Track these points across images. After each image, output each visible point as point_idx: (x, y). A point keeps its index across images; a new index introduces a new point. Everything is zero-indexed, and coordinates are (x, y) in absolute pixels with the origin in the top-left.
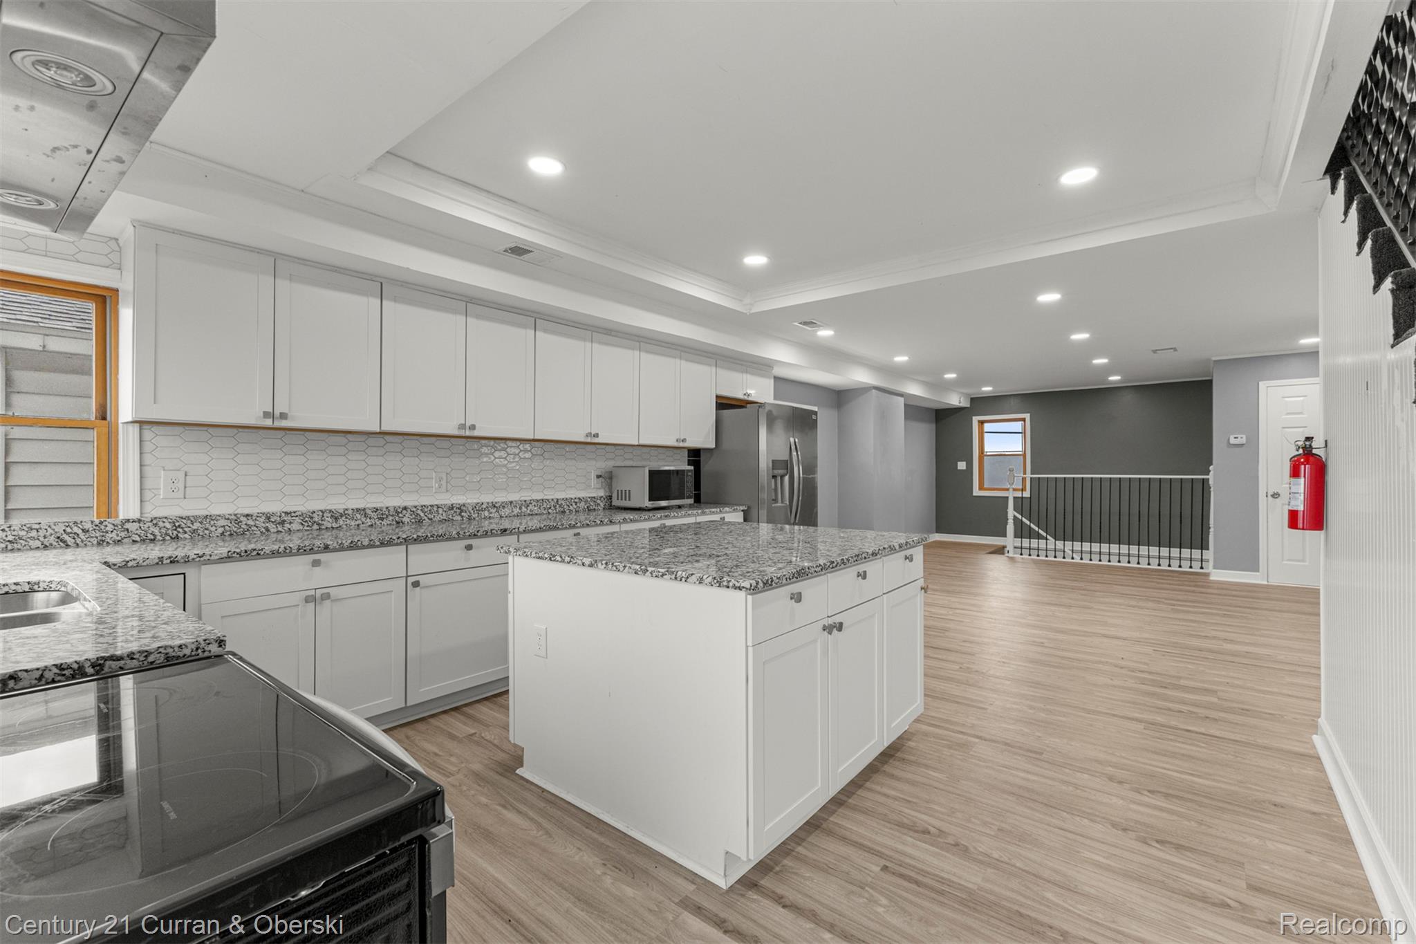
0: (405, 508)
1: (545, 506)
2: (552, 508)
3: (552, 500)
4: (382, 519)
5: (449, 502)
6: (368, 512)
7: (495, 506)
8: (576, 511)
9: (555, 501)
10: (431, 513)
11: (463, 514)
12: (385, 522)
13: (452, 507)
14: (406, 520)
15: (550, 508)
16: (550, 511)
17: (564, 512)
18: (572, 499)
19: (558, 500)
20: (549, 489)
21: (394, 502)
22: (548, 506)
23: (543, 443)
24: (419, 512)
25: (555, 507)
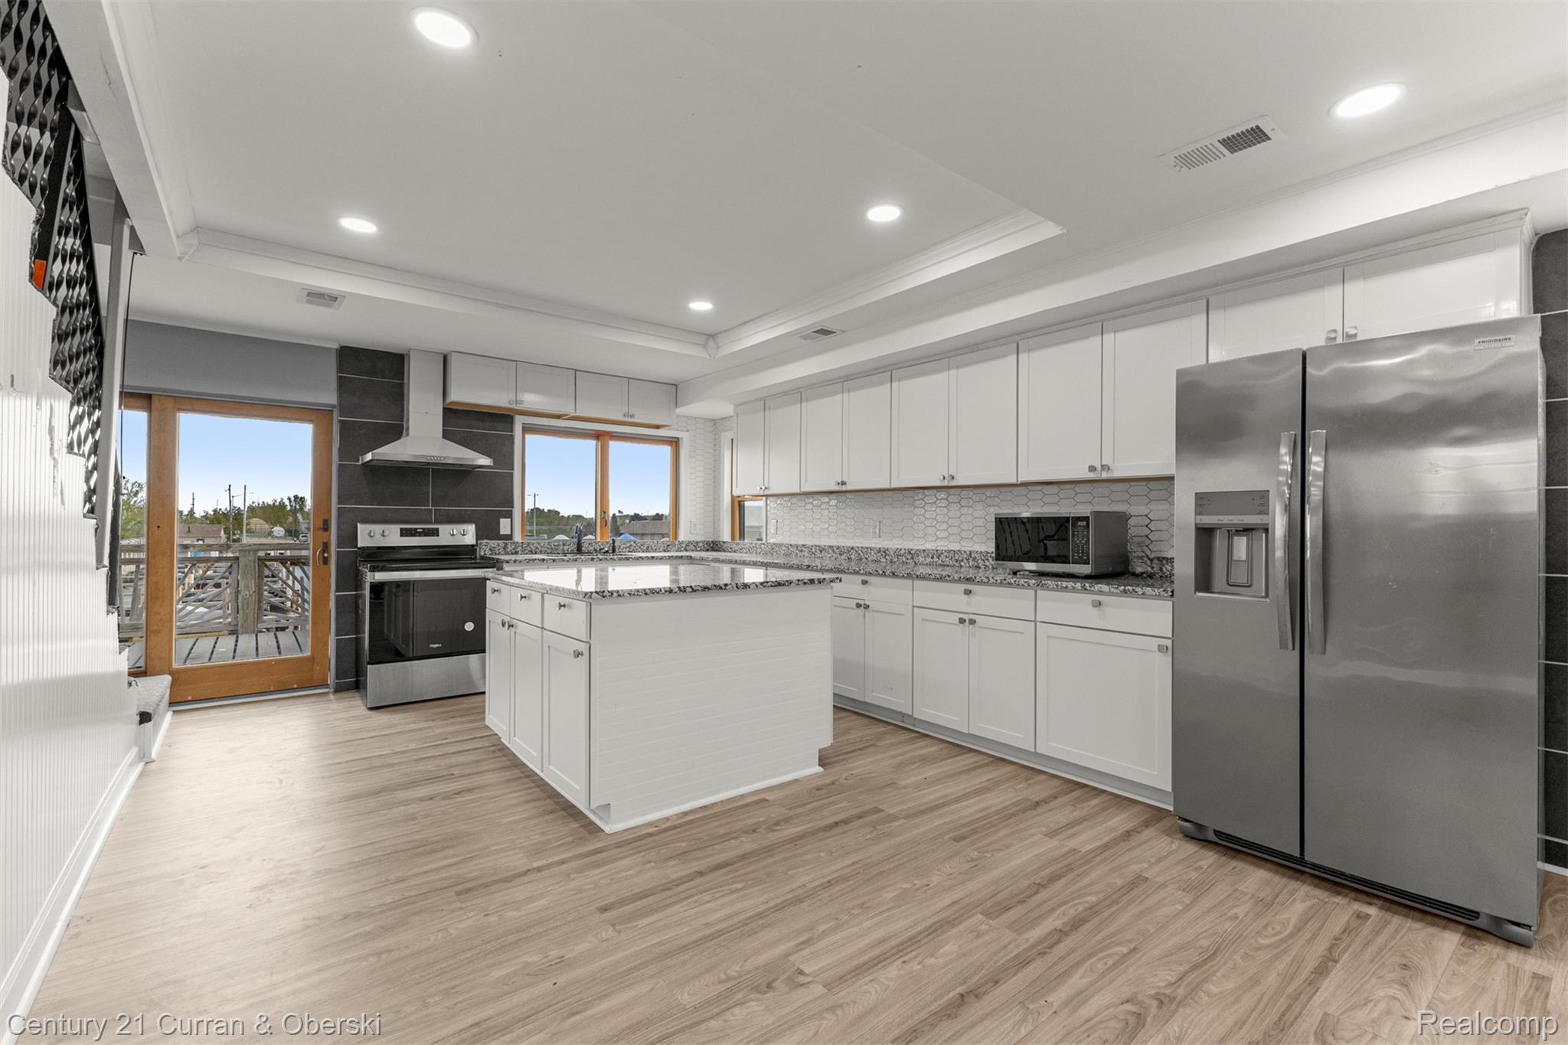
0: (852, 548)
1: (957, 558)
2: (965, 561)
3: (965, 552)
4: (841, 555)
5: (878, 546)
6: (835, 548)
7: (910, 553)
8: (993, 568)
9: (968, 553)
10: (867, 554)
11: (887, 557)
12: (843, 557)
13: (879, 551)
14: (853, 557)
15: (962, 560)
16: (962, 564)
17: (978, 567)
18: (988, 553)
19: (970, 552)
20: (967, 540)
21: (849, 543)
22: (960, 559)
23: (960, 490)
24: (860, 552)
25: (968, 559)
